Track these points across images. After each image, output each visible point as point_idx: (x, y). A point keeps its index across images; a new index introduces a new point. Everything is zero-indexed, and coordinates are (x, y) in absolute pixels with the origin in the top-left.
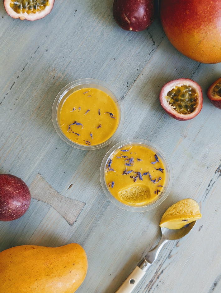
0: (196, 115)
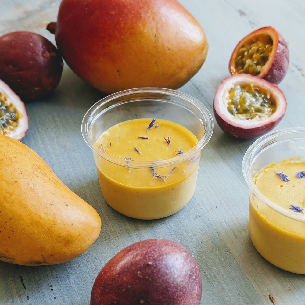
0: (285, 99)
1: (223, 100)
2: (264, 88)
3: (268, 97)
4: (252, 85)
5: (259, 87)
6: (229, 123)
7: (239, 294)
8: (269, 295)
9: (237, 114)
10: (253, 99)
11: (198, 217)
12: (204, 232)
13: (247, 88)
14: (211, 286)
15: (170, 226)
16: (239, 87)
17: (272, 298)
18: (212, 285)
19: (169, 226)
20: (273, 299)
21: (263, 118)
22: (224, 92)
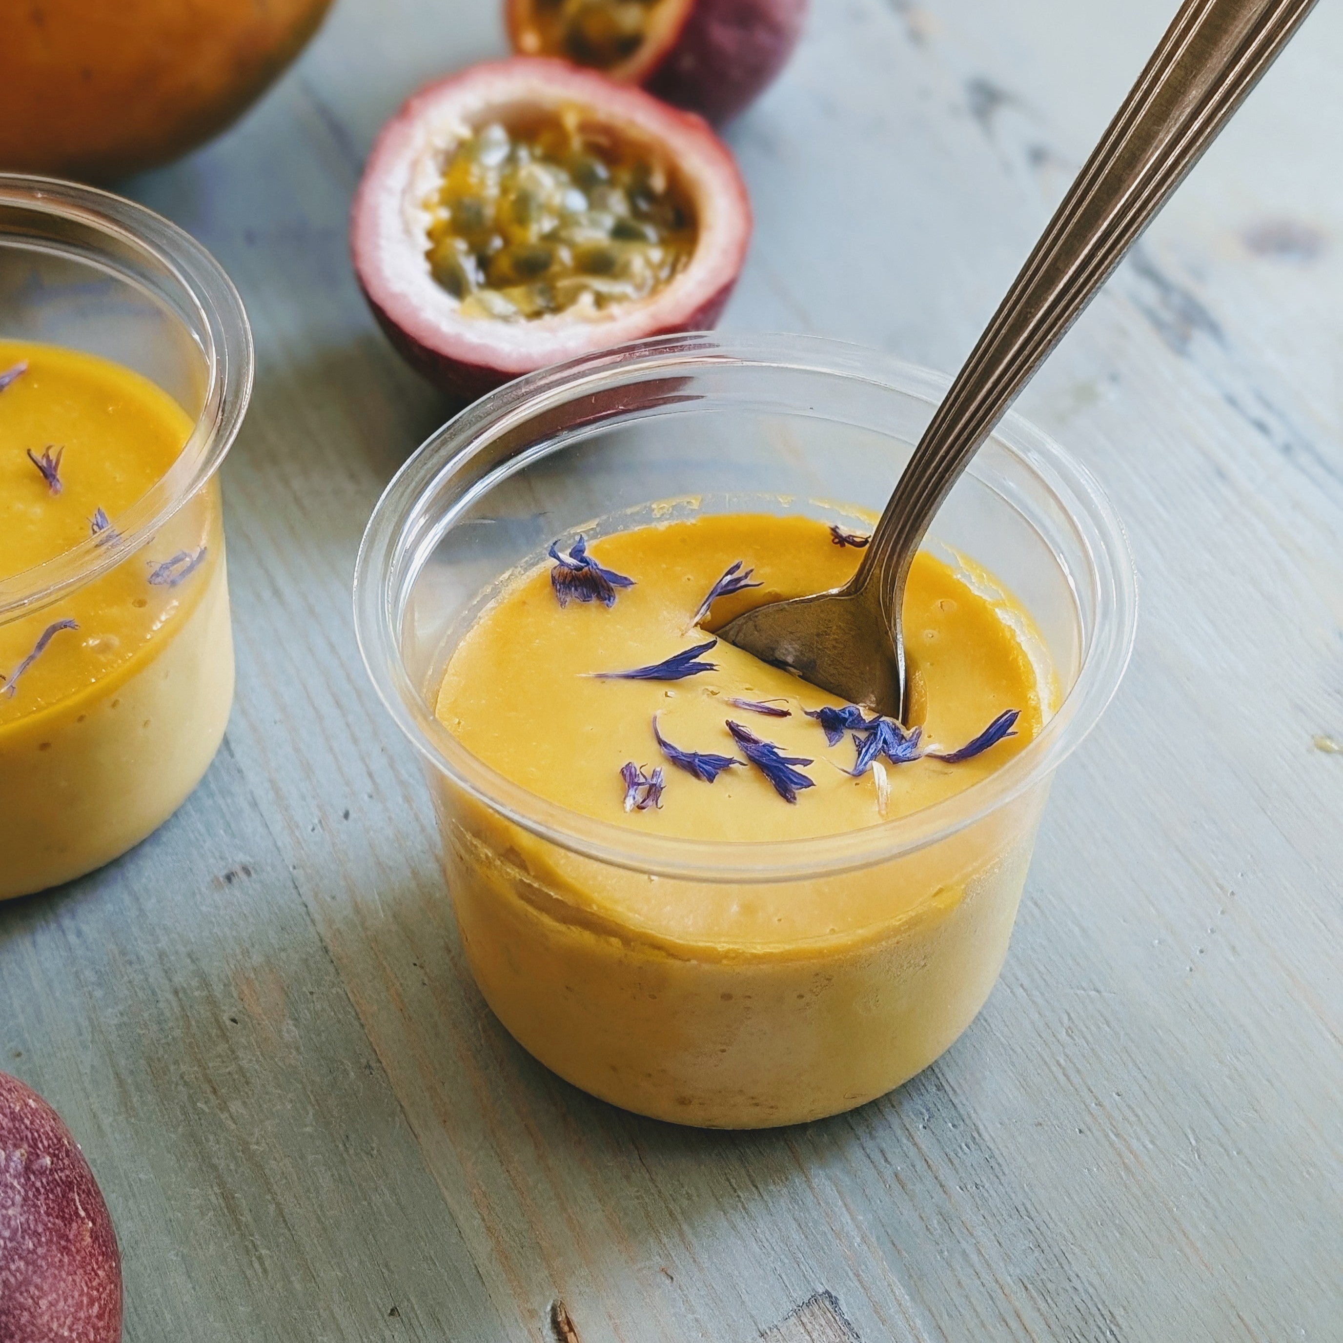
1: (402, 212)
2: (633, 133)
3: (658, 183)
4: (571, 121)
5: (607, 130)
6: (431, 342)
7: (393, 1312)
8: (554, 1309)
9: (480, 286)
10: (576, 201)
11: (242, 875)
12: (257, 959)
13: (546, 137)
14: (249, 1273)
15: (79, 933)
16: (498, 133)
17: (569, 1323)
18: (257, 1265)
19: (72, 938)
20: (571, 1329)
21: (615, 309)
22: (414, 165)
